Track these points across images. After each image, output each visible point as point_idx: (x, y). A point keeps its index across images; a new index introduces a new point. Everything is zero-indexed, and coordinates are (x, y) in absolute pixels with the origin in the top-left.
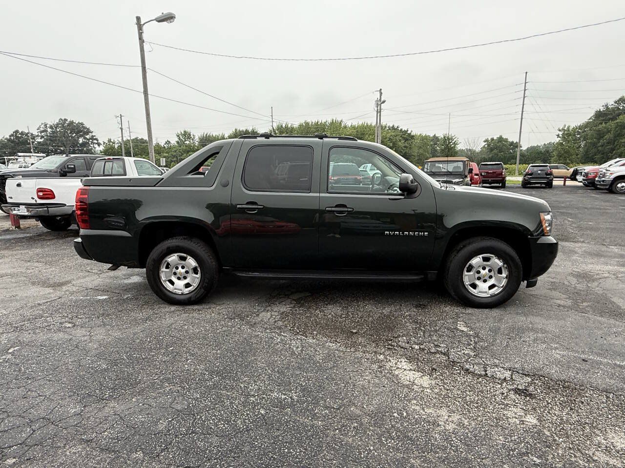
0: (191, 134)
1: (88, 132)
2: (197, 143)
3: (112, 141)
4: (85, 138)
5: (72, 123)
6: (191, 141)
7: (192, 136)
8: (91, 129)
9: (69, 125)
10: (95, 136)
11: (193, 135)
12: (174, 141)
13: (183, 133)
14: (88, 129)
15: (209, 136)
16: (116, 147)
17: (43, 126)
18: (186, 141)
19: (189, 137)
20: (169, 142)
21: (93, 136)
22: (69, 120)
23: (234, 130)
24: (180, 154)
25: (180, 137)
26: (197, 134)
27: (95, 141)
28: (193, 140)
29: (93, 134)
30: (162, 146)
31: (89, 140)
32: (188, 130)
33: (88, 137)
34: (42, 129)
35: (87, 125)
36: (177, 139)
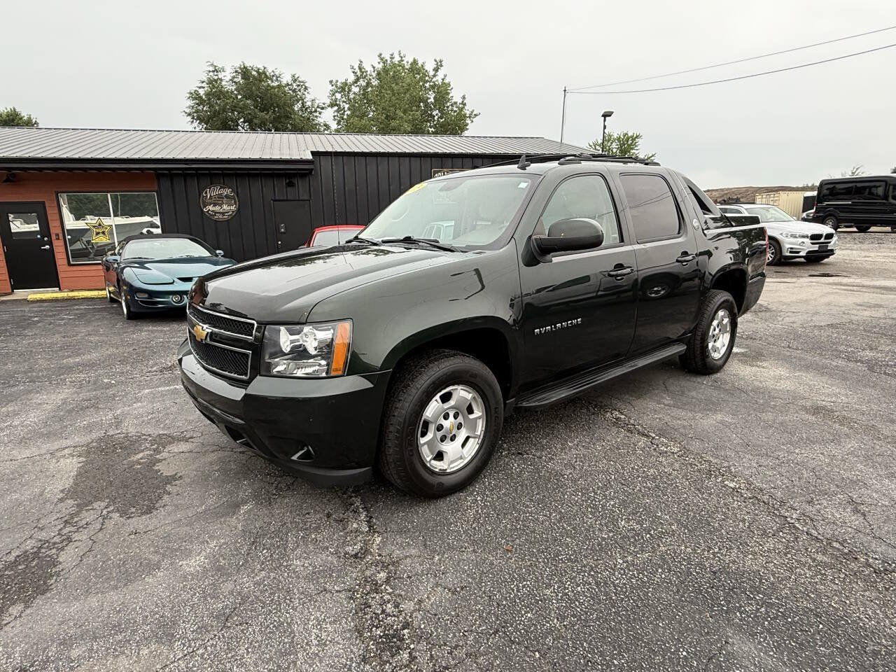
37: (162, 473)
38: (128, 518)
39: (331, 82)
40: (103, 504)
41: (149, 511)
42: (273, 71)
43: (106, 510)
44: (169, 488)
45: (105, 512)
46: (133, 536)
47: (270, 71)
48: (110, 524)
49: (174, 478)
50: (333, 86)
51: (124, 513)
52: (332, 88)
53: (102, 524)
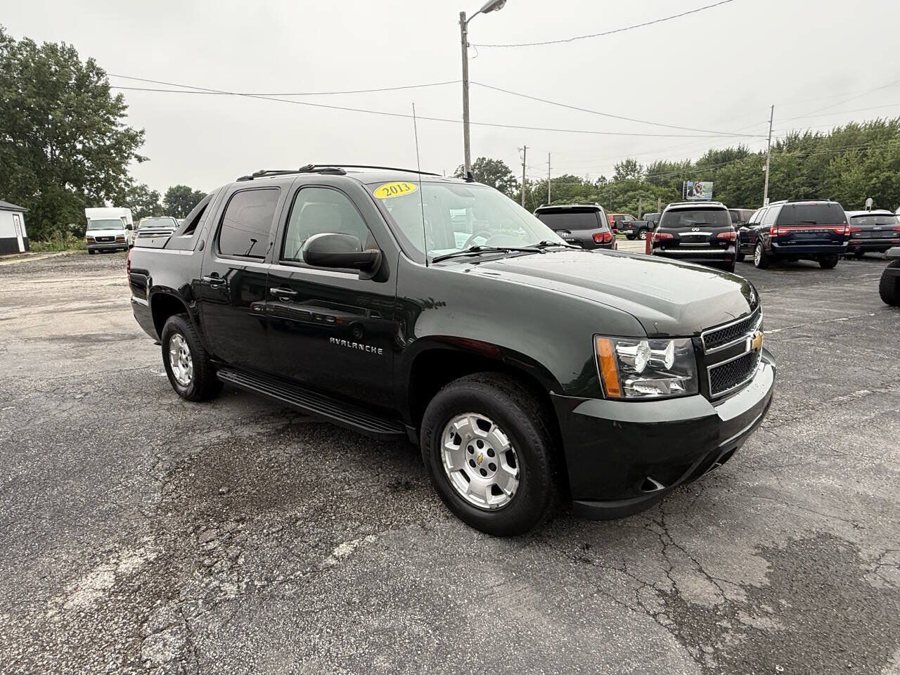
0: (637, 164)
1: (507, 172)
2: (644, 177)
3: (530, 182)
4: (502, 180)
5: (490, 161)
6: (636, 175)
7: (638, 167)
8: (510, 169)
9: (487, 164)
10: (514, 177)
11: (640, 166)
12: (610, 176)
13: (625, 163)
14: (507, 168)
15: (664, 165)
16: (533, 190)
17: (460, 169)
18: (628, 175)
19: (634, 169)
20: (604, 178)
21: (511, 177)
22: (487, 159)
23: (707, 152)
24: (614, 194)
25: (619, 171)
26: (645, 163)
27: (514, 184)
28: (638, 173)
29: (512, 174)
30: (594, 185)
31: (506, 182)
32: (633, 159)
33: (505, 179)
34: (459, 173)
35: (505, 164)
36: (615, 174)
37: (769, 567)
38: (852, 543)
40: (869, 578)
41: (825, 537)
43: (870, 568)
44: (783, 545)
45: (873, 566)
46: (861, 525)
48: (875, 551)
49: (764, 552)
51: (853, 550)
53: (883, 555)
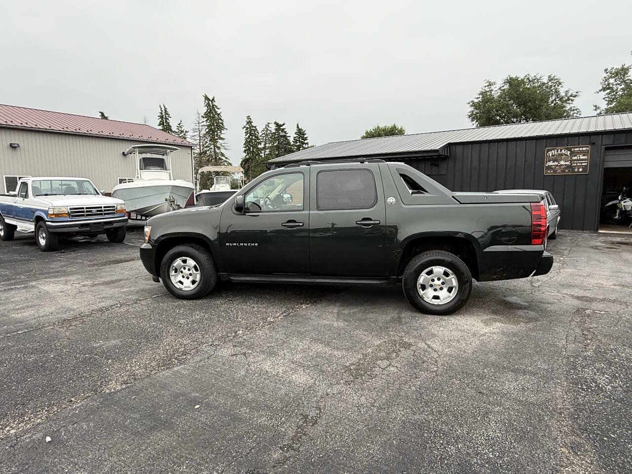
39: (606, 70)
42: (535, 76)
47: (533, 76)
50: (607, 73)
52: (606, 75)
